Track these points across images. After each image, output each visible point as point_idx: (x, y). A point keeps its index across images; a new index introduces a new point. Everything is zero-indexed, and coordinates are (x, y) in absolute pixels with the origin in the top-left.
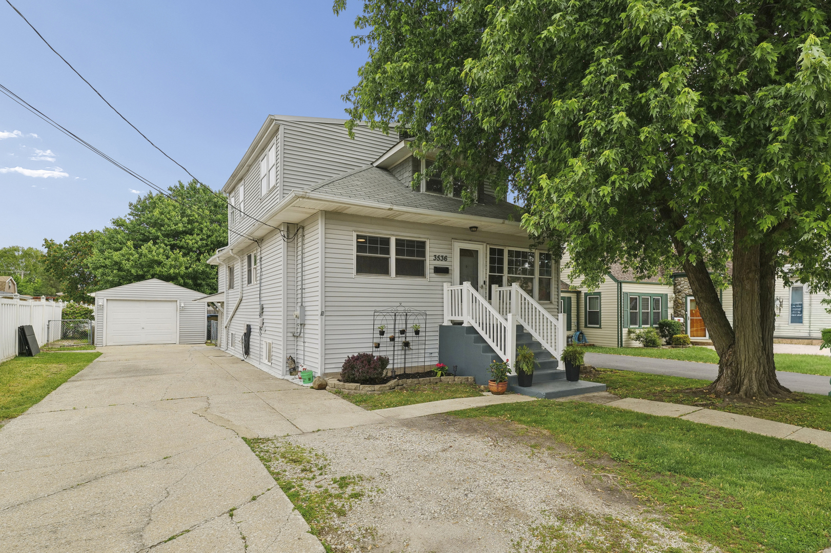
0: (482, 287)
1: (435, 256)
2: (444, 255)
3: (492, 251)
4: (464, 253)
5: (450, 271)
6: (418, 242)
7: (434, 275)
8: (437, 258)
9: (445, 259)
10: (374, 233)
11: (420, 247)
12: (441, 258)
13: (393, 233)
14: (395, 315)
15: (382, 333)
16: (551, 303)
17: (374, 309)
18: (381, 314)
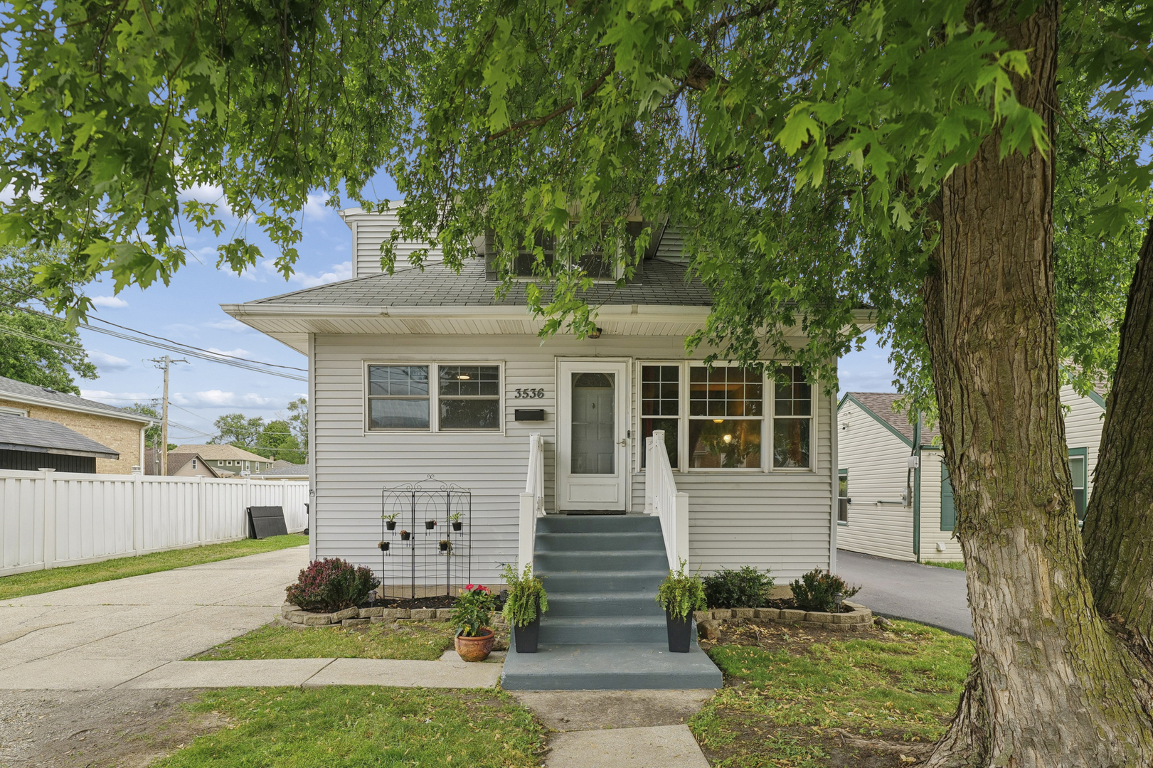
0: (624, 442)
1: (519, 390)
2: (538, 388)
3: (648, 373)
4: (581, 381)
5: (550, 417)
6: (483, 368)
7: (517, 424)
8: (523, 394)
9: (539, 394)
10: (400, 360)
11: (488, 378)
12: (531, 394)
13: (434, 357)
14: (413, 496)
15: (391, 526)
16: (811, 471)
17: (381, 485)
18: (393, 494)
